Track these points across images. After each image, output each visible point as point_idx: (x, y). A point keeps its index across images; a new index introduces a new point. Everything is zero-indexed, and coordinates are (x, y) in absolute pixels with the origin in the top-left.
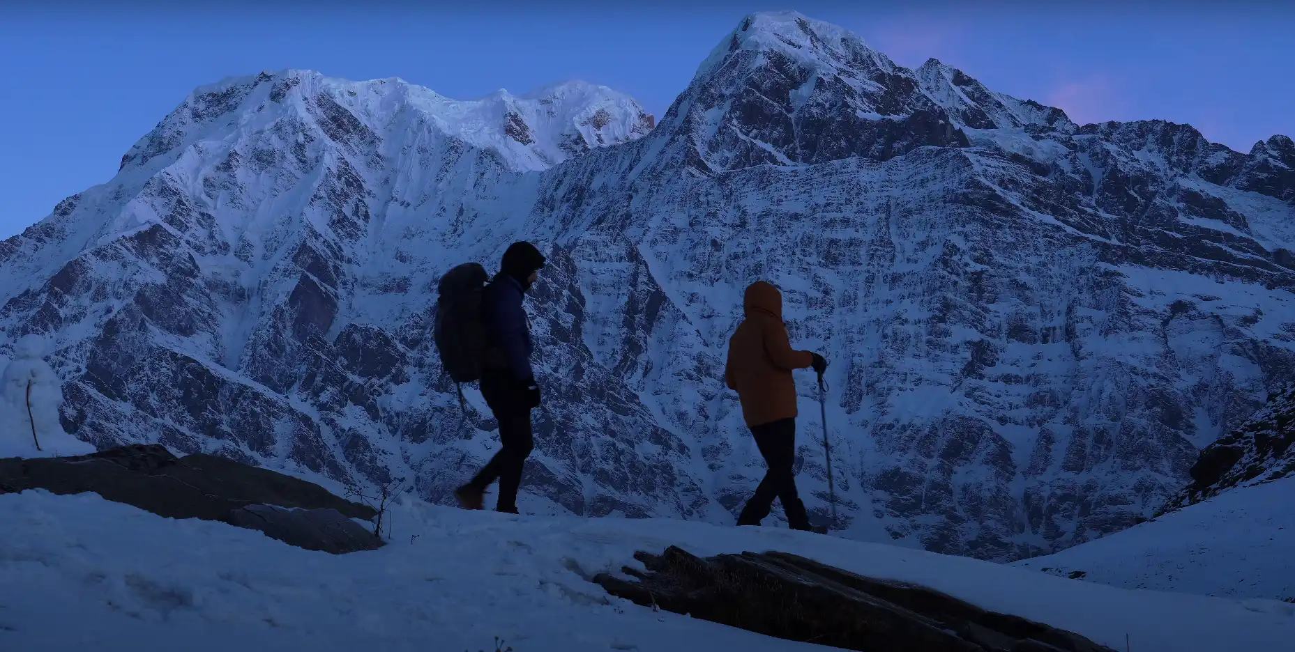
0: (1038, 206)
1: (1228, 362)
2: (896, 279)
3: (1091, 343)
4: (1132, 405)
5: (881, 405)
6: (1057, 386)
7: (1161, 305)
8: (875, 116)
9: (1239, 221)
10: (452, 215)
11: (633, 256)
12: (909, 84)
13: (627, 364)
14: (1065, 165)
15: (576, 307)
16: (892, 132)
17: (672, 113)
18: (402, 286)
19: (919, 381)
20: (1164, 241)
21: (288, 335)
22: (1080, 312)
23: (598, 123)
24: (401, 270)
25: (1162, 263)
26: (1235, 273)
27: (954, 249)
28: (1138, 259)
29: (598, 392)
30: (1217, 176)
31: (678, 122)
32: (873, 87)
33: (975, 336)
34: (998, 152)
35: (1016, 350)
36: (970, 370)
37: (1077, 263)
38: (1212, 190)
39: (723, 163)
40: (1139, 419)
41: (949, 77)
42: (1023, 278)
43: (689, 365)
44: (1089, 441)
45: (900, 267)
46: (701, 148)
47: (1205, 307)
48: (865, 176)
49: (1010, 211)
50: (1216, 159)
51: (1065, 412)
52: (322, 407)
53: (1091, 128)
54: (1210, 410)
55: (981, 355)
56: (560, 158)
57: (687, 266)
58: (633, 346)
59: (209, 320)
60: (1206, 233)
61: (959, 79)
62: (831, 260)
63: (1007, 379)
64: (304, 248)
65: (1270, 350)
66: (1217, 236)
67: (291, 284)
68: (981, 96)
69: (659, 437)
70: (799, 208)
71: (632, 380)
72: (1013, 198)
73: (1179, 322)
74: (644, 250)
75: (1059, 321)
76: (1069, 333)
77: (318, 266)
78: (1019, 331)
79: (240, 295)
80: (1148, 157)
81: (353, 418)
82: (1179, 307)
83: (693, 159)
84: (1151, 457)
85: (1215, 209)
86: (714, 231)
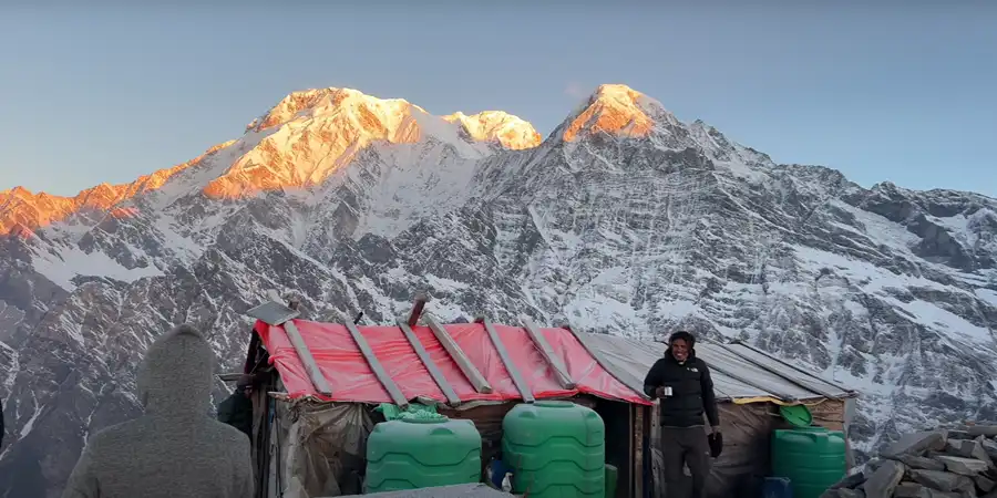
0: (751, 207)
1: (850, 305)
2: (669, 240)
3: (774, 286)
4: (793, 322)
5: (654, 307)
6: (753, 308)
7: (815, 269)
8: (665, 149)
9: (861, 226)
10: (426, 178)
11: (526, 212)
12: (685, 132)
13: (516, 270)
14: (767, 186)
15: (492, 236)
16: (674, 157)
17: (553, 135)
18: (396, 214)
19: (675, 297)
20: (819, 233)
21: (330, 234)
22: (769, 268)
23: (510, 136)
24: (396, 205)
25: (817, 246)
26: (858, 256)
27: (702, 227)
28: (804, 242)
29: (500, 283)
30: (853, 200)
31: (556, 141)
32: (665, 132)
33: (710, 275)
34: (730, 176)
35: (732, 285)
36: (704, 293)
37: (770, 241)
38: (848, 208)
39: (579, 165)
40: (798, 331)
41: (707, 131)
42: (740, 246)
43: (550, 274)
44: (768, 341)
45: (671, 233)
46: (567, 156)
47: (841, 273)
48: (656, 181)
49: (735, 209)
50: (851, 191)
51: (756, 322)
52: (349, 276)
53: (784, 167)
54: (837, 330)
55: (713, 286)
56: (488, 153)
57: (554, 220)
58: (521, 260)
59: (286, 222)
60: (842, 231)
61: (713, 133)
62: (634, 226)
63: (725, 300)
64: (344, 188)
65: (875, 301)
66: (850, 234)
67: (335, 206)
68: (725, 143)
69: (531, 312)
70: (618, 195)
71: (519, 278)
72: (738, 201)
73: (825, 279)
74: (531, 209)
75: (757, 272)
76: (762, 279)
77: (351, 199)
78: (735, 274)
79: (305, 210)
80: (813, 186)
81: (365, 284)
82: (825, 271)
83: (561, 162)
84: (803, 353)
85: (848, 218)
86: (571, 203)
